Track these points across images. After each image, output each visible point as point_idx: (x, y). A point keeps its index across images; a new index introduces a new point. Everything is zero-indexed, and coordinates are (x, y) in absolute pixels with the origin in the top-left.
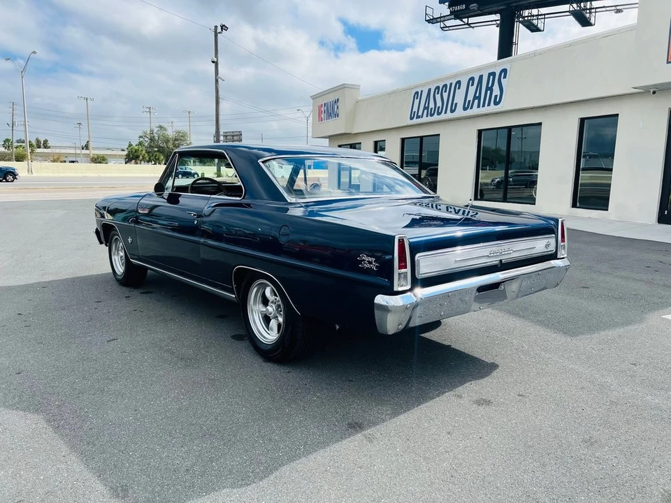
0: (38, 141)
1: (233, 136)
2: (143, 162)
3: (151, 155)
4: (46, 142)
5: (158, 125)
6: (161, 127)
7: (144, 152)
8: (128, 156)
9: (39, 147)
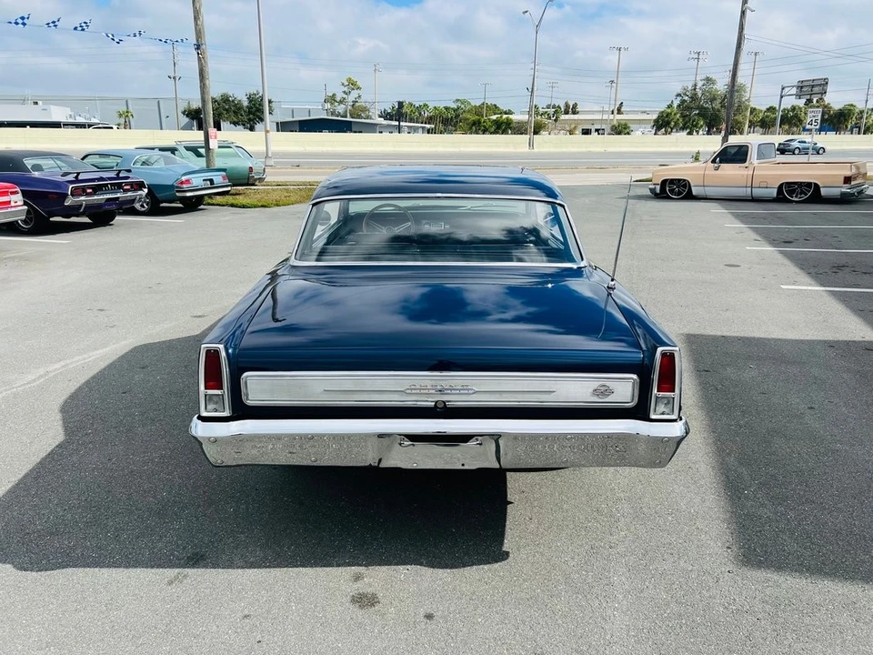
0: (567, 105)
1: (813, 86)
2: (674, 130)
3: (687, 119)
4: (575, 106)
5: (704, 77)
6: (708, 80)
7: (678, 116)
8: (656, 121)
9: (566, 112)
